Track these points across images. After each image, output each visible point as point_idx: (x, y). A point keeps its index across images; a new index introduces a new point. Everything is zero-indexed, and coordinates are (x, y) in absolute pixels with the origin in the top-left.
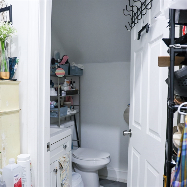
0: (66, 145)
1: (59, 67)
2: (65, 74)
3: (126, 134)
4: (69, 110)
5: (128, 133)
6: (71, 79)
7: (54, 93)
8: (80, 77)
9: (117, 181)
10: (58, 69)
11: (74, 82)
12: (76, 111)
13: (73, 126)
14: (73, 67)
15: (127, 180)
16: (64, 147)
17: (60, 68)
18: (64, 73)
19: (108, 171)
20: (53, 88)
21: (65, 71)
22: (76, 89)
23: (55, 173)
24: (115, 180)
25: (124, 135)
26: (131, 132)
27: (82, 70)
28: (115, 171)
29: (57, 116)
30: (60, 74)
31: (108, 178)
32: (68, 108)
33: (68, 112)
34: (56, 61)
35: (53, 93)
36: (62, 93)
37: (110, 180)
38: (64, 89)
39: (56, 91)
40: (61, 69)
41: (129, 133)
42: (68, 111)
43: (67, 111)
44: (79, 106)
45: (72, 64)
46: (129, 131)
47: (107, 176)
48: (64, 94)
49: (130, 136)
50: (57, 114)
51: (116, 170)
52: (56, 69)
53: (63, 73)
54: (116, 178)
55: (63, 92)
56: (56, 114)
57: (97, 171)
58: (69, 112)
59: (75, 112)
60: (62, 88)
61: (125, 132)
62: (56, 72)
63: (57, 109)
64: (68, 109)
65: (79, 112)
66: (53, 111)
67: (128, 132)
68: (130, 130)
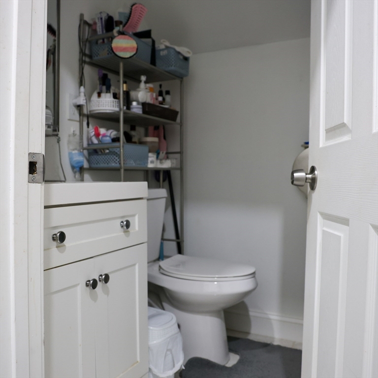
0: (128, 222)
1: (121, 33)
2: (137, 49)
3: (299, 179)
4: (152, 157)
5: (306, 178)
6: (161, 86)
7: (112, 104)
8: (181, 82)
9: (276, 343)
10: (120, 36)
11: (168, 93)
12: (172, 163)
13: (165, 199)
14: (163, 50)
15: (301, 344)
16: (122, 227)
17: (123, 36)
18: (134, 48)
19: (252, 319)
20: (110, 92)
21: (137, 44)
22: (172, 108)
23: (88, 289)
24: (269, 342)
25: (292, 183)
26: (316, 172)
27: (186, 59)
28: (269, 319)
29: (117, 162)
30: (124, 49)
31: (251, 337)
32: (150, 151)
33: (149, 161)
34: (117, 22)
35: (110, 104)
36: (132, 107)
37: (256, 340)
38: (137, 97)
39: (117, 100)
40: (127, 37)
41: (310, 176)
42: (150, 159)
43: (147, 160)
44: (181, 153)
45: (162, 43)
46: (309, 172)
47: (248, 333)
48: (138, 110)
49: (313, 188)
50: (117, 158)
51: (272, 317)
52: (115, 37)
53: (132, 48)
54: (273, 338)
55: (134, 104)
56: (115, 157)
57: (222, 313)
58: (152, 162)
59: (167, 165)
60: (133, 94)
61: (296, 175)
62: (114, 45)
63: (116, 144)
64: (150, 154)
65: (179, 166)
66: (107, 151)
67: (306, 174)
68: (313, 169)
